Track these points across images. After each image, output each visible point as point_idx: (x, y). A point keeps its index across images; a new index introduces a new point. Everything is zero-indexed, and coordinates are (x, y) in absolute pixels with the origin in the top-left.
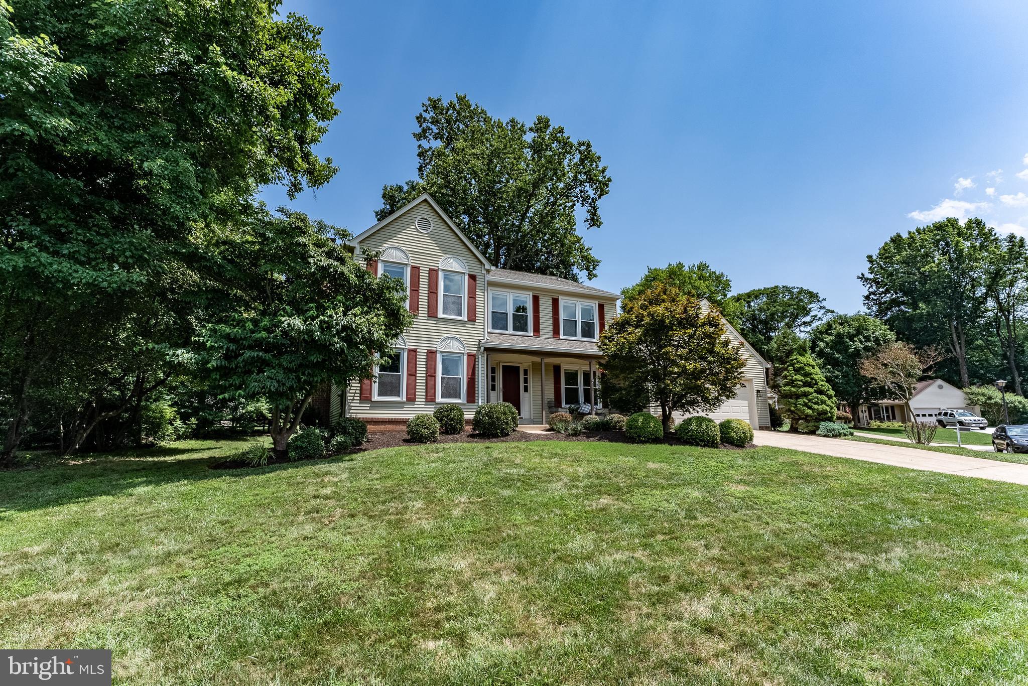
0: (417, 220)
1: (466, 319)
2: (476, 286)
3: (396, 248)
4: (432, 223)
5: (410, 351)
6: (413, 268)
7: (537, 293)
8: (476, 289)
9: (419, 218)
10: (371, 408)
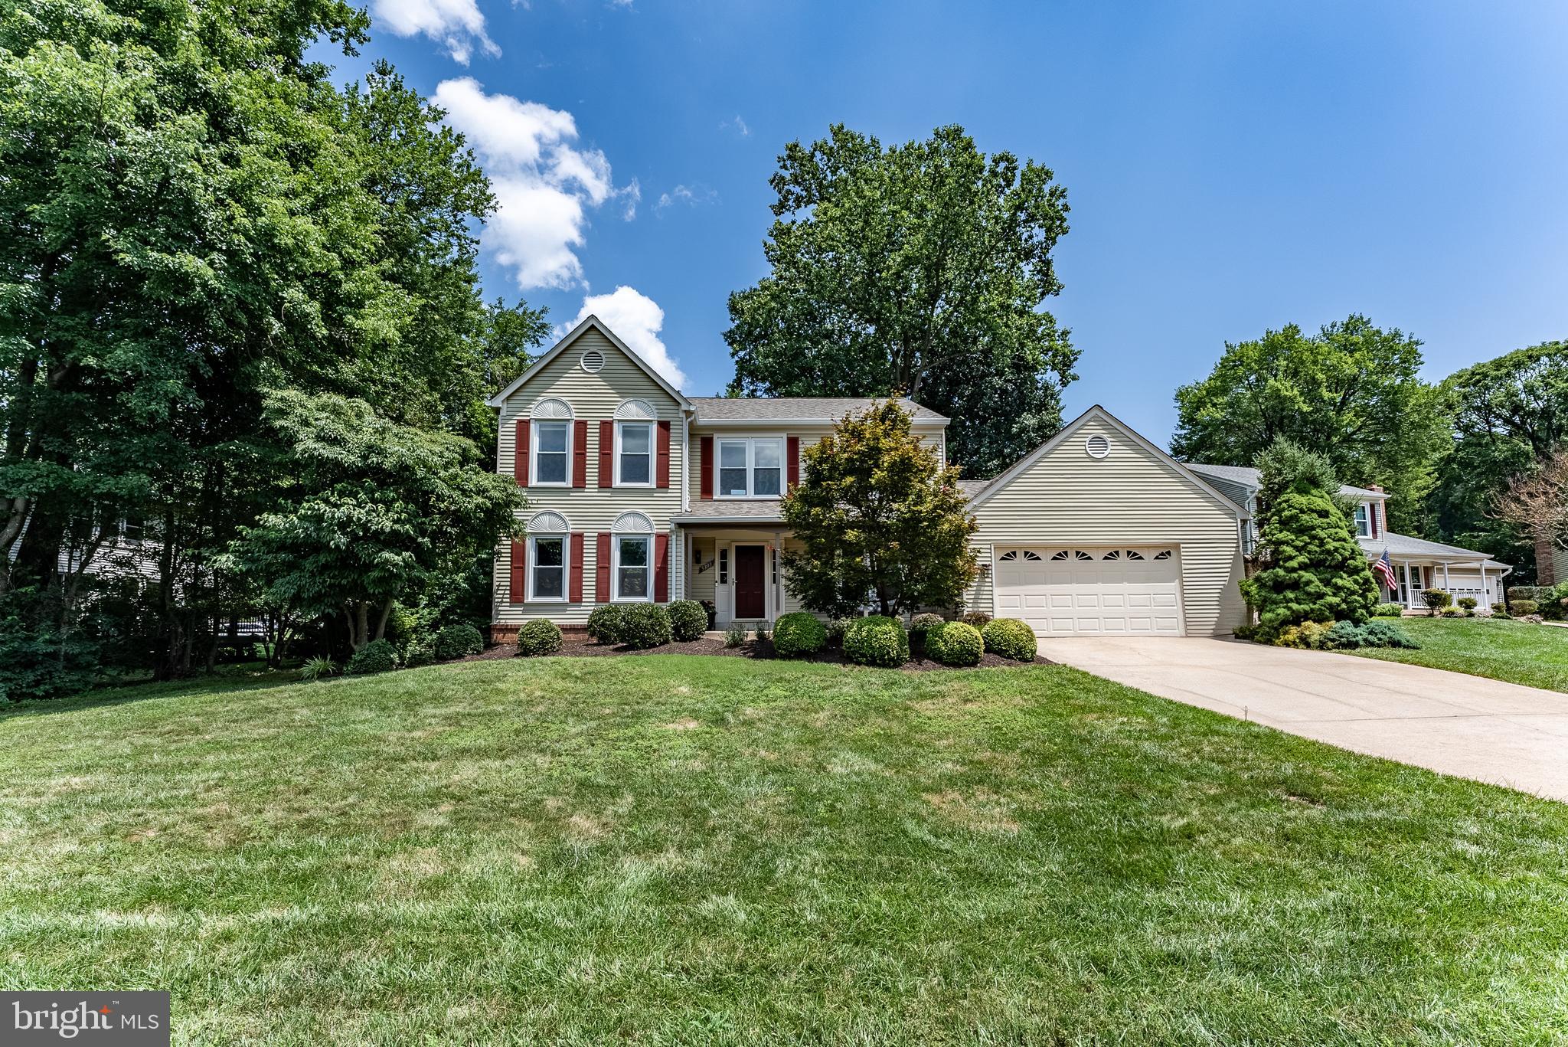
0: (583, 356)
1: (654, 486)
2: (668, 437)
3: (554, 400)
4: (603, 356)
5: (574, 536)
6: (577, 423)
7: (794, 433)
8: (668, 441)
9: (585, 353)
10: (524, 612)
